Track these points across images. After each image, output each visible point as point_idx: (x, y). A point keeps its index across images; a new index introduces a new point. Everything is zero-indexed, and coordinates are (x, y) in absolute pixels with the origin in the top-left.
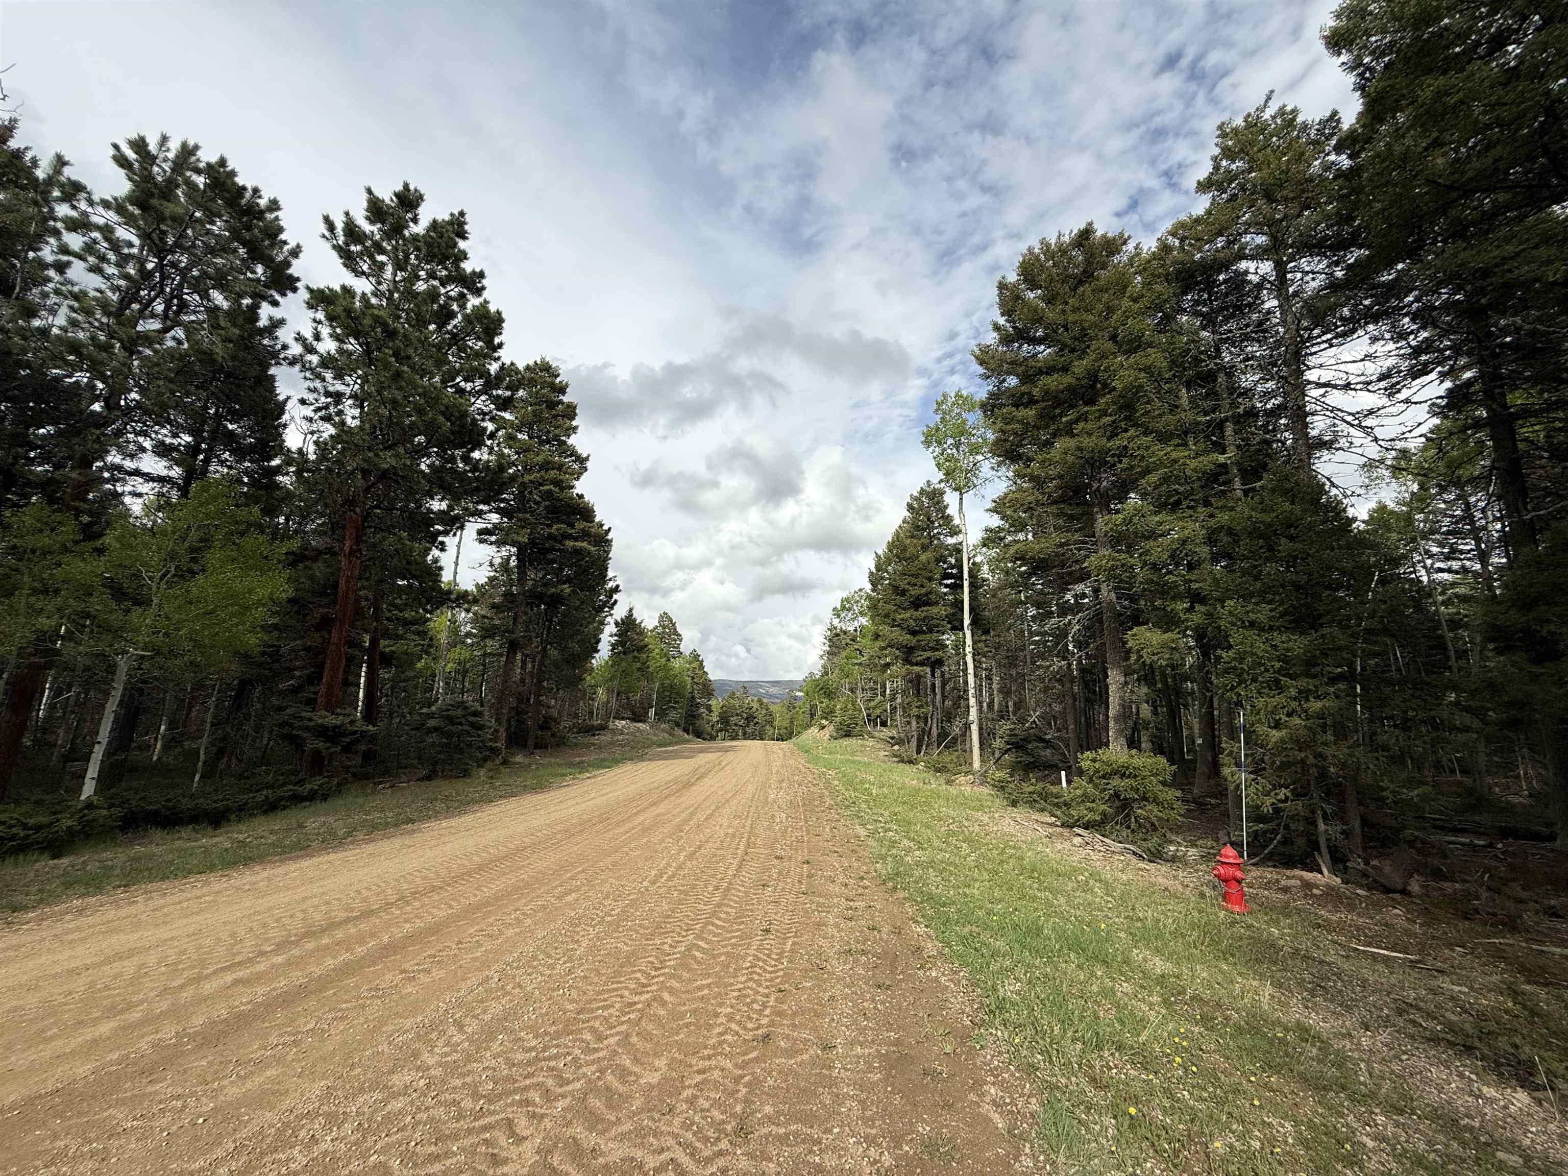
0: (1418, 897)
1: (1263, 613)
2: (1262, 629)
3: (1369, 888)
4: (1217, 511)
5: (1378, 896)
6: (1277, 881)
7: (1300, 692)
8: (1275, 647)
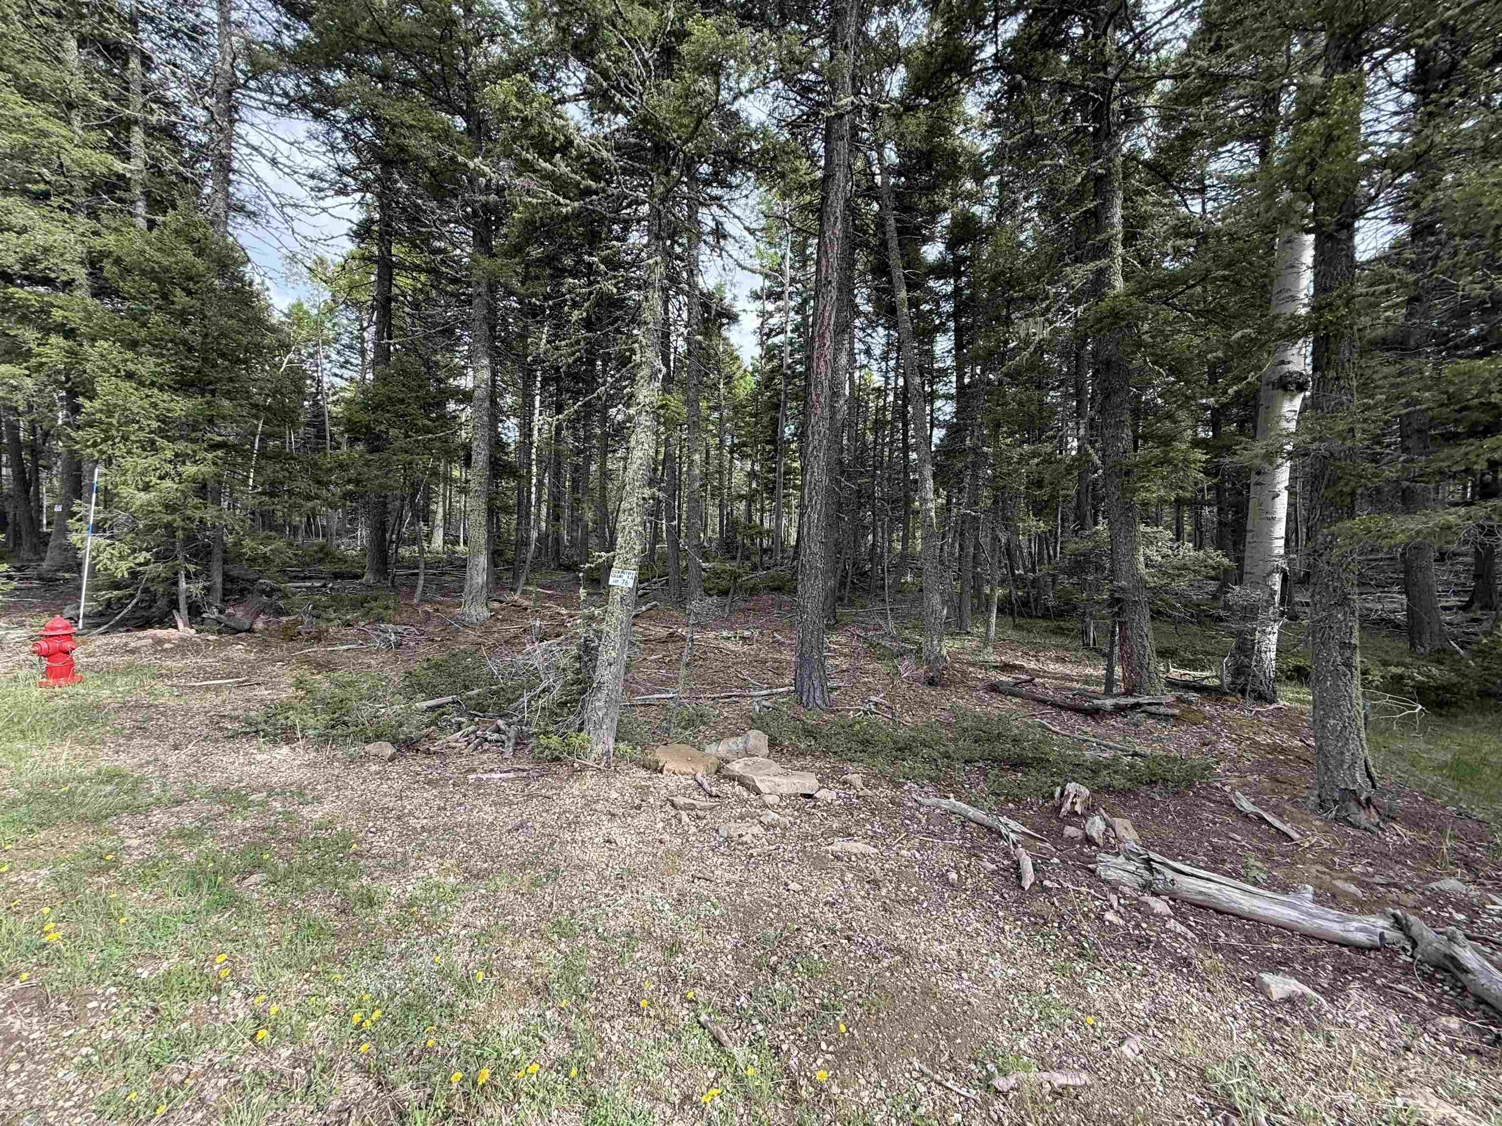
0: (261, 632)
1: (147, 366)
2: (142, 384)
3: (220, 632)
4: (104, 230)
5: (227, 637)
6: (126, 644)
7: (177, 455)
8: (155, 405)
